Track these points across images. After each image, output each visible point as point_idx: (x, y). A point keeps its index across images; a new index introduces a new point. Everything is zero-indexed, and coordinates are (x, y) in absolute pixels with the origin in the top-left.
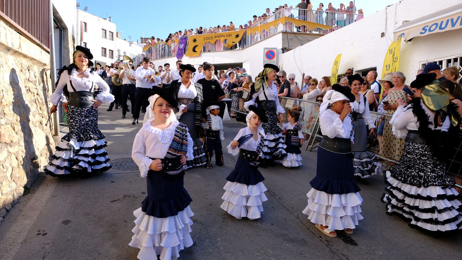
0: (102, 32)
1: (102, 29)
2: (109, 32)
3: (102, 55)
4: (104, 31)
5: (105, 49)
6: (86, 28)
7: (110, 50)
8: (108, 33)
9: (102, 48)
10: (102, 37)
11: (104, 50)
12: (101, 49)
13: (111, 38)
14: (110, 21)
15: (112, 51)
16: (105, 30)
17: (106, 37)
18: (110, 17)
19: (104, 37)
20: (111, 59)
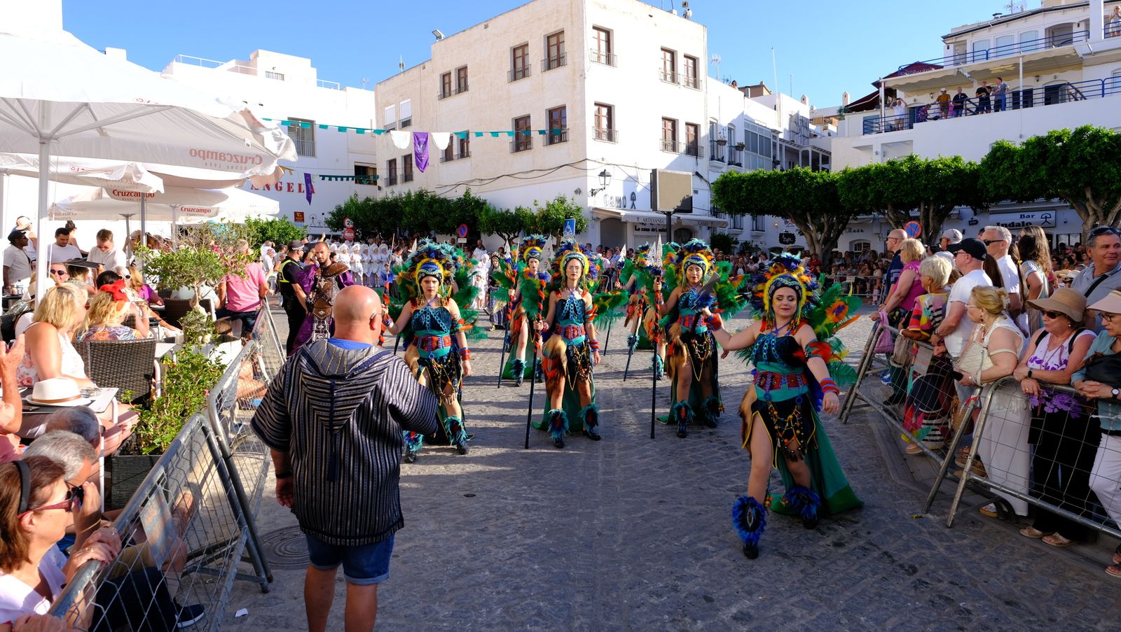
0: (663, 61)
1: (662, 49)
2: (686, 56)
3: (665, 146)
4: (668, 56)
5: (674, 122)
6: (609, 49)
7: (687, 124)
8: (681, 62)
9: (664, 119)
10: (662, 78)
11: (669, 124)
12: (661, 123)
13: (691, 79)
14: (685, 16)
15: (696, 127)
16: (672, 53)
17: (674, 79)
18: (685, 4)
19: (669, 77)
20: (692, 159)
